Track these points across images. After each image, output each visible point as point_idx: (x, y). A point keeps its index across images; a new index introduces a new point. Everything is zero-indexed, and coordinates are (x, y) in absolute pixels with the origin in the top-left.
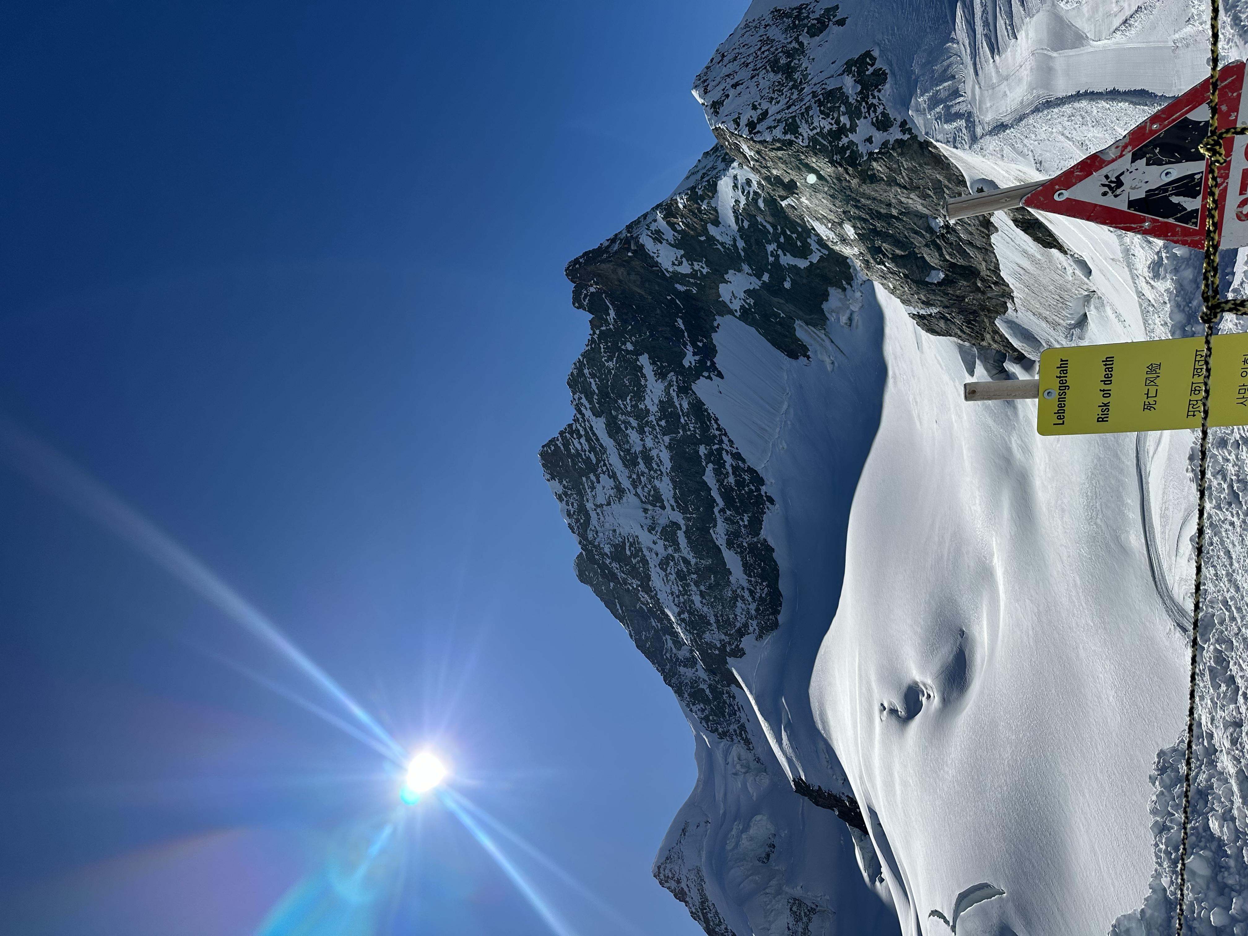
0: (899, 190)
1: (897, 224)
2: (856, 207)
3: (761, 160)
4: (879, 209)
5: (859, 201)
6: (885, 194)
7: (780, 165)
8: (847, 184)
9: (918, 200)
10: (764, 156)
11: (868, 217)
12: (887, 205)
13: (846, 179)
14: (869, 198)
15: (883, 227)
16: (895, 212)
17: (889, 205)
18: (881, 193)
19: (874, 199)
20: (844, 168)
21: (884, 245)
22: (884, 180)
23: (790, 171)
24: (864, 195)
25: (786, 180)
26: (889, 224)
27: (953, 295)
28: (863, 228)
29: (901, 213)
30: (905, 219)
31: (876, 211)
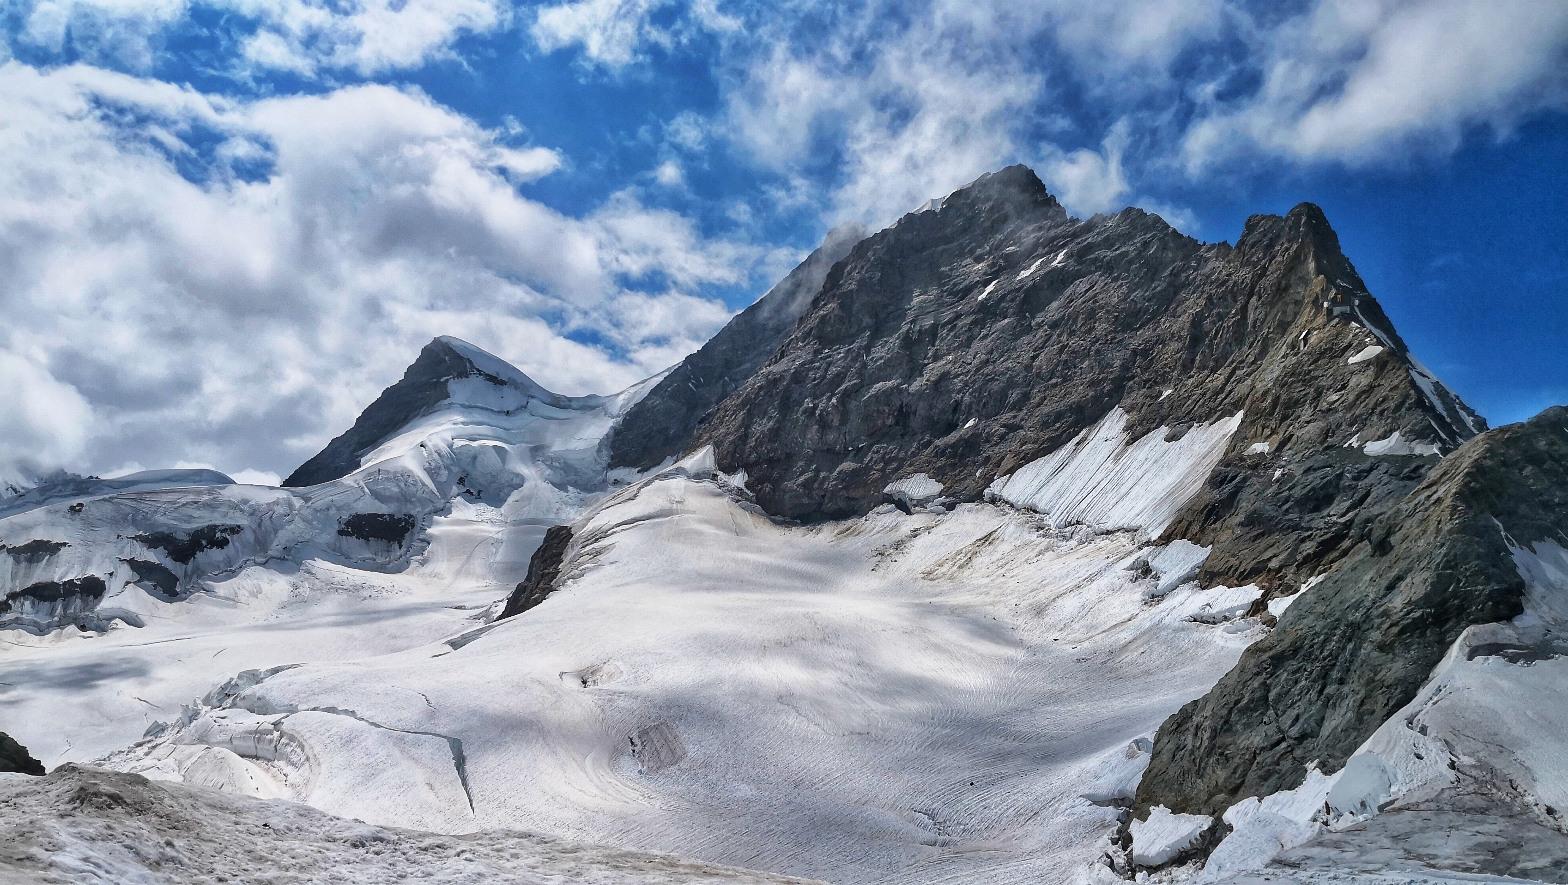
0: (1359, 696)
1: (1313, 694)
2: (1343, 636)
3: (1427, 504)
4: (1337, 668)
5: (1350, 640)
6: (1356, 678)
7: (1417, 531)
8: (1375, 626)
9: (1344, 722)
10: (1432, 509)
11: (1326, 653)
12: (1341, 679)
13: (1382, 623)
14: (1353, 654)
15: (1311, 673)
16: (1329, 690)
17: (1341, 682)
18: (1358, 672)
19: (1351, 662)
20: (1399, 622)
21: (1286, 674)
22: (1375, 675)
23: (1404, 546)
24: (1357, 648)
25: (1393, 540)
26: (1315, 681)
27: (1206, 764)
28: (1312, 647)
29: (1328, 699)
30: (1320, 703)
31: (1334, 665)
